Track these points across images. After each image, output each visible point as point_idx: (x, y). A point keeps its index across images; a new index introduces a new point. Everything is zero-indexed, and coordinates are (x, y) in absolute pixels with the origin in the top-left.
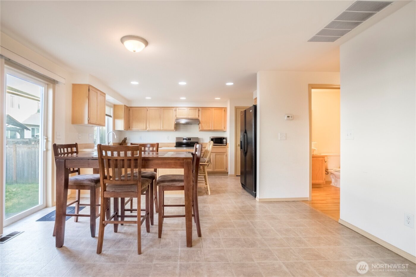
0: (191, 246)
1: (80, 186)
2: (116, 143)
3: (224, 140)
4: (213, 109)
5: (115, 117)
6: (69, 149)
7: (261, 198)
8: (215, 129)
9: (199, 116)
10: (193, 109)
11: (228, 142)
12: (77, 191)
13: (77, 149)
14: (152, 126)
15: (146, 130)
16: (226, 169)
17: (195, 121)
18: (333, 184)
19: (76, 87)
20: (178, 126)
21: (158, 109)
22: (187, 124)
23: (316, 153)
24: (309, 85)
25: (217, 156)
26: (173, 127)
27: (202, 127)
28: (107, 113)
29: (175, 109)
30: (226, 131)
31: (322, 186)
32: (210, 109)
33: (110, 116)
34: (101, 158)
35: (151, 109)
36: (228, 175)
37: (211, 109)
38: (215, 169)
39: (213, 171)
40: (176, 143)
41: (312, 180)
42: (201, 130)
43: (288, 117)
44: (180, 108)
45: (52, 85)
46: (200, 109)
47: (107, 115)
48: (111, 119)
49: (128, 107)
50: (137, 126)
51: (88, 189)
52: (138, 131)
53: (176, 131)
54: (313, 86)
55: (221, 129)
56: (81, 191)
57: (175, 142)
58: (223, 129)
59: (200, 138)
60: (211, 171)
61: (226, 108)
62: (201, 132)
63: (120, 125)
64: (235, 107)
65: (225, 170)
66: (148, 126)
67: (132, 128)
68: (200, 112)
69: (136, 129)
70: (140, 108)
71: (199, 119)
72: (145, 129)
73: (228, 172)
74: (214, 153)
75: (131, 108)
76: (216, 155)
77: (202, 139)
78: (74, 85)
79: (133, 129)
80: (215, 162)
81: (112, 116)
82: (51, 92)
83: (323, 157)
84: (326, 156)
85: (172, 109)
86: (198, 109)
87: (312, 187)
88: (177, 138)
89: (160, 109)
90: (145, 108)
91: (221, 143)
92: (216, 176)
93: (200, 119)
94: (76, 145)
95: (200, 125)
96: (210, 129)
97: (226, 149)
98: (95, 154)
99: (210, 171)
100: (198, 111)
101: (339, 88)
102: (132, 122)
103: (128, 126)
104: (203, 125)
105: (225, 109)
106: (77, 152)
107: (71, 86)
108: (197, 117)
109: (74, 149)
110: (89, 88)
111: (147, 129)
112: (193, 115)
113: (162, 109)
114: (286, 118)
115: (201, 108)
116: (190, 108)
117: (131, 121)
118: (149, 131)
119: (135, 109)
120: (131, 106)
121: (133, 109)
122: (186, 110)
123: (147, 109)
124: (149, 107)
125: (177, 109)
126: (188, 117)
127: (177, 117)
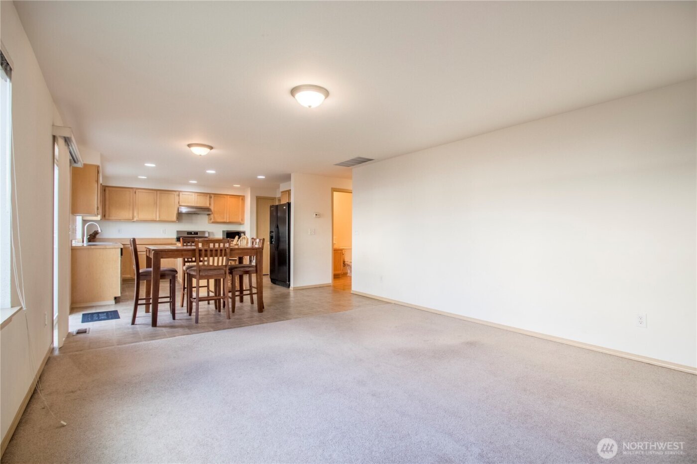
0: (262, 312)
7: (295, 286)
8: (231, 220)
9: (210, 204)
10: (203, 195)
14: (142, 215)
17: (205, 210)
18: (349, 275)
20: (180, 216)
21: (153, 192)
22: (188, 214)
23: (336, 247)
24: (332, 188)
26: (174, 218)
27: (214, 218)
29: (177, 193)
30: (244, 224)
31: (341, 276)
32: (224, 196)
35: (141, 191)
41: (334, 271)
42: (212, 222)
43: (316, 215)
44: (184, 193)
46: (213, 196)
49: (104, 186)
52: (120, 220)
53: (177, 222)
54: (334, 190)
55: (238, 221)
57: (175, 237)
58: (241, 221)
61: (244, 196)
62: (212, 224)
64: (257, 197)
66: (135, 214)
67: (109, 216)
68: (212, 199)
69: (116, 217)
70: (119, 189)
71: (210, 207)
72: (132, 219)
75: (107, 188)
77: (213, 233)
79: (110, 218)
83: (341, 250)
84: (344, 249)
85: (174, 193)
86: (210, 195)
87: (334, 278)
88: (178, 232)
89: (156, 192)
90: (131, 190)
93: (212, 208)
95: (211, 215)
96: (225, 220)
100: (209, 197)
101: (352, 193)
102: (109, 209)
104: (215, 215)
105: (243, 198)
108: (208, 205)
110: (98, 169)
111: (135, 219)
112: (203, 202)
113: (158, 192)
114: (314, 216)
115: (213, 194)
116: (198, 194)
117: (107, 206)
118: (138, 221)
119: (114, 189)
120: (108, 185)
121: (110, 189)
122: (194, 196)
123: (134, 190)
124: (137, 188)
125: (181, 193)
126: (195, 205)
127: (181, 204)
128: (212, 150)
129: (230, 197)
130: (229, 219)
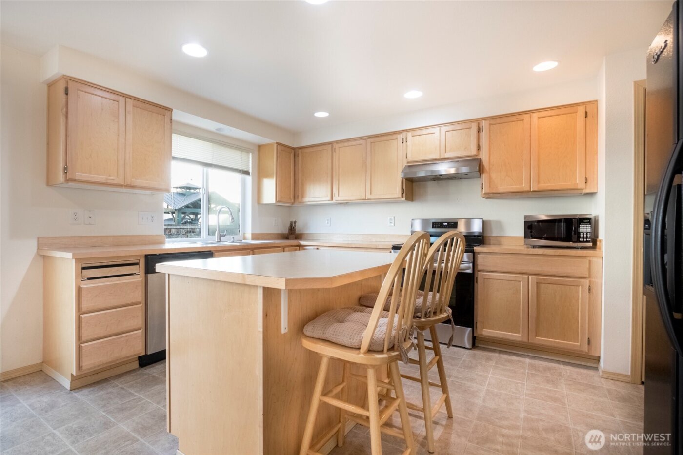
2: (270, 234)
3: (585, 228)
4: (534, 115)
5: (261, 173)
8: (544, 186)
9: (479, 148)
10: (458, 127)
11: (602, 236)
15: (332, 203)
16: (589, 343)
20: (412, 185)
25: (543, 286)
27: (490, 182)
29: (400, 137)
30: (592, 194)
32: (521, 117)
33: (247, 173)
35: (343, 145)
36: (596, 369)
37: (527, 116)
38: (537, 334)
39: (525, 340)
44: (418, 132)
46: (484, 124)
48: (249, 179)
49: (294, 149)
50: (310, 194)
55: (572, 187)
59: (490, 221)
60: (520, 339)
61: (595, 102)
62: (491, 201)
64: (638, 85)
65: (585, 348)
66: (335, 191)
67: (303, 197)
68: (484, 135)
69: (312, 199)
70: (319, 148)
71: (480, 156)
72: (331, 199)
73: (599, 358)
74: (531, 277)
75: (300, 151)
76: (538, 284)
77: (499, 224)
79: (306, 200)
80: (538, 311)
81: (251, 171)
85: (396, 136)
86: (478, 125)
89: (364, 143)
90: (330, 147)
91: (568, 239)
92: (537, 362)
93: (484, 156)
95: (484, 176)
96: (524, 187)
97: (590, 261)
99: (511, 338)
100: (476, 129)
102: (303, 184)
103: (294, 194)
104: (494, 175)
105: (589, 109)
108: (473, 151)
111: (335, 200)
112: (461, 146)
113: (370, 141)
115: (487, 118)
117: (300, 181)
120: (299, 144)
121: (304, 151)
123: (332, 146)
124: (338, 142)
125: (409, 134)
126: (442, 156)
127: (410, 159)
129: (539, 117)
130: (539, 183)
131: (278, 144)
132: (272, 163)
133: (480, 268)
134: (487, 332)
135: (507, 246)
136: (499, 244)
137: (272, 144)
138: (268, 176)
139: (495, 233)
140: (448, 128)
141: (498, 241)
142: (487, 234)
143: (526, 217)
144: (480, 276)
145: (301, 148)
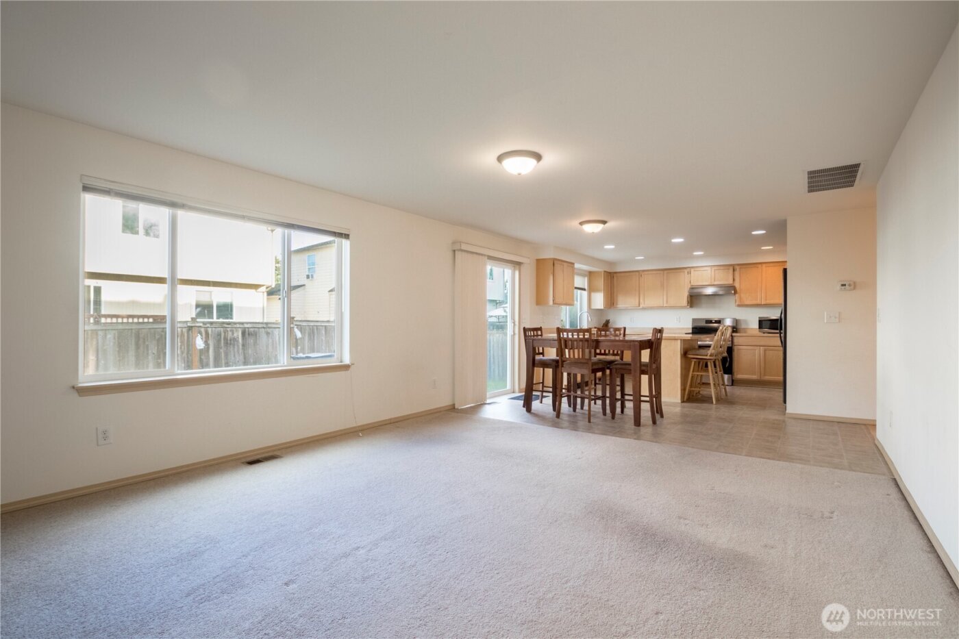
1: (545, 364)
4: (764, 265)
5: (592, 289)
6: (535, 332)
8: (768, 302)
9: (734, 280)
10: (722, 268)
12: (542, 369)
13: (542, 333)
14: (649, 301)
15: (639, 307)
17: (729, 290)
19: (539, 263)
21: (659, 272)
22: (714, 295)
26: (684, 301)
27: (740, 298)
28: (576, 285)
29: (688, 270)
32: (758, 265)
33: (584, 289)
34: (559, 339)
35: (647, 273)
37: (760, 265)
38: (765, 375)
39: (759, 378)
40: (693, 328)
42: (739, 306)
43: (843, 285)
44: (698, 269)
45: (518, 267)
46: (737, 268)
47: (576, 288)
48: (585, 294)
49: (610, 273)
50: (623, 302)
51: (550, 368)
52: (626, 309)
53: (691, 306)
56: (545, 369)
57: (691, 327)
59: (740, 320)
60: (756, 378)
62: (740, 308)
63: (599, 301)
66: (641, 301)
67: (617, 304)
68: (737, 274)
69: (623, 306)
70: (631, 274)
71: (735, 285)
74: (761, 348)
75: (615, 275)
76: (765, 350)
77: (745, 321)
78: (538, 261)
79: (618, 306)
80: (765, 364)
81: (586, 288)
82: (517, 273)
85: (683, 270)
86: (733, 267)
88: (694, 320)
89: (662, 272)
90: (637, 273)
92: (764, 388)
93: (737, 285)
94: (540, 329)
95: (737, 295)
96: (758, 302)
98: (555, 336)
99: (753, 378)
100: (732, 270)
102: (617, 296)
103: (611, 302)
104: (742, 295)
106: (541, 335)
107: (535, 261)
108: (730, 282)
109: (539, 333)
110: (554, 262)
111: (641, 306)
112: (724, 278)
113: (666, 272)
114: (839, 287)
115: (738, 265)
117: (615, 294)
118: (644, 309)
119: (623, 274)
120: (615, 271)
121: (618, 275)
122: (709, 271)
123: (639, 273)
124: (644, 271)
125: (692, 270)
126: (713, 284)
127: (692, 284)
128: (607, 225)
129: (766, 267)
130: (766, 300)
131: (605, 271)
132: (600, 283)
133: (735, 344)
134: (739, 376)
135: (750, 333)
136: (745, 332)
137: (601, 272)
138: (597, 290)
139: (743, 326)
140: (716, 268)
141: (745, 330)
142: (739, 327)
143: (759, 318)
144: (735, 348)
145: (616, 273)
